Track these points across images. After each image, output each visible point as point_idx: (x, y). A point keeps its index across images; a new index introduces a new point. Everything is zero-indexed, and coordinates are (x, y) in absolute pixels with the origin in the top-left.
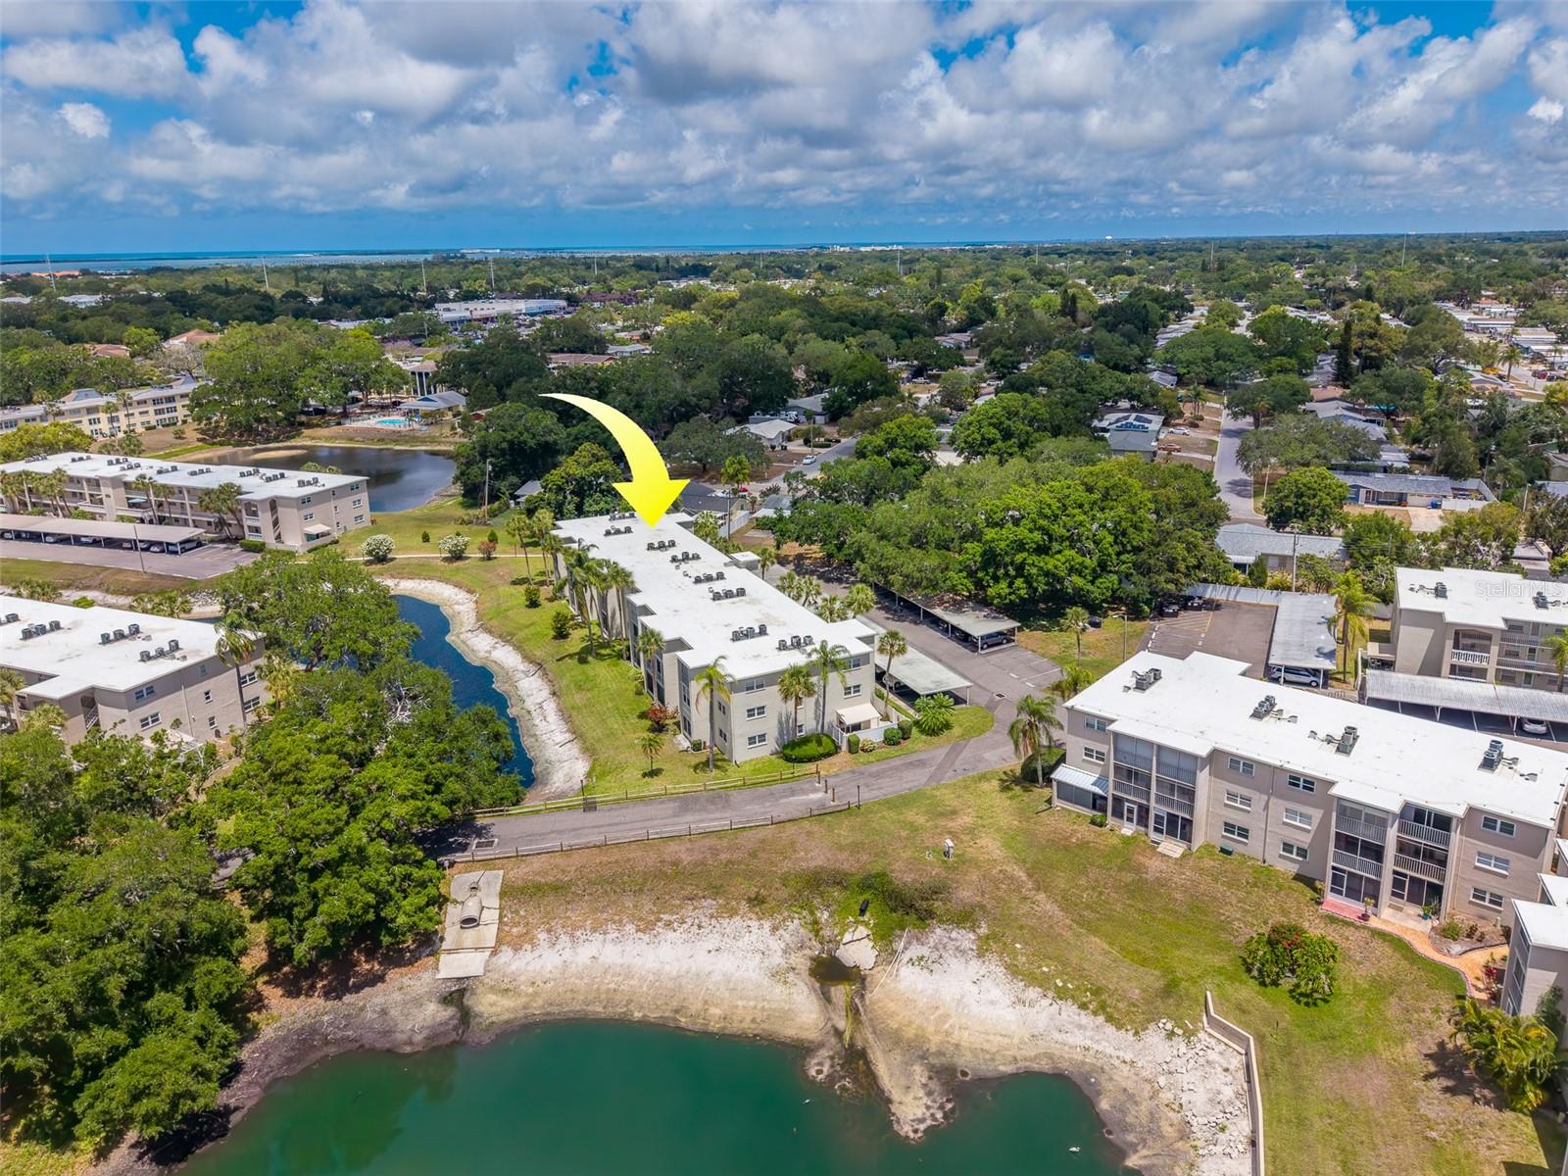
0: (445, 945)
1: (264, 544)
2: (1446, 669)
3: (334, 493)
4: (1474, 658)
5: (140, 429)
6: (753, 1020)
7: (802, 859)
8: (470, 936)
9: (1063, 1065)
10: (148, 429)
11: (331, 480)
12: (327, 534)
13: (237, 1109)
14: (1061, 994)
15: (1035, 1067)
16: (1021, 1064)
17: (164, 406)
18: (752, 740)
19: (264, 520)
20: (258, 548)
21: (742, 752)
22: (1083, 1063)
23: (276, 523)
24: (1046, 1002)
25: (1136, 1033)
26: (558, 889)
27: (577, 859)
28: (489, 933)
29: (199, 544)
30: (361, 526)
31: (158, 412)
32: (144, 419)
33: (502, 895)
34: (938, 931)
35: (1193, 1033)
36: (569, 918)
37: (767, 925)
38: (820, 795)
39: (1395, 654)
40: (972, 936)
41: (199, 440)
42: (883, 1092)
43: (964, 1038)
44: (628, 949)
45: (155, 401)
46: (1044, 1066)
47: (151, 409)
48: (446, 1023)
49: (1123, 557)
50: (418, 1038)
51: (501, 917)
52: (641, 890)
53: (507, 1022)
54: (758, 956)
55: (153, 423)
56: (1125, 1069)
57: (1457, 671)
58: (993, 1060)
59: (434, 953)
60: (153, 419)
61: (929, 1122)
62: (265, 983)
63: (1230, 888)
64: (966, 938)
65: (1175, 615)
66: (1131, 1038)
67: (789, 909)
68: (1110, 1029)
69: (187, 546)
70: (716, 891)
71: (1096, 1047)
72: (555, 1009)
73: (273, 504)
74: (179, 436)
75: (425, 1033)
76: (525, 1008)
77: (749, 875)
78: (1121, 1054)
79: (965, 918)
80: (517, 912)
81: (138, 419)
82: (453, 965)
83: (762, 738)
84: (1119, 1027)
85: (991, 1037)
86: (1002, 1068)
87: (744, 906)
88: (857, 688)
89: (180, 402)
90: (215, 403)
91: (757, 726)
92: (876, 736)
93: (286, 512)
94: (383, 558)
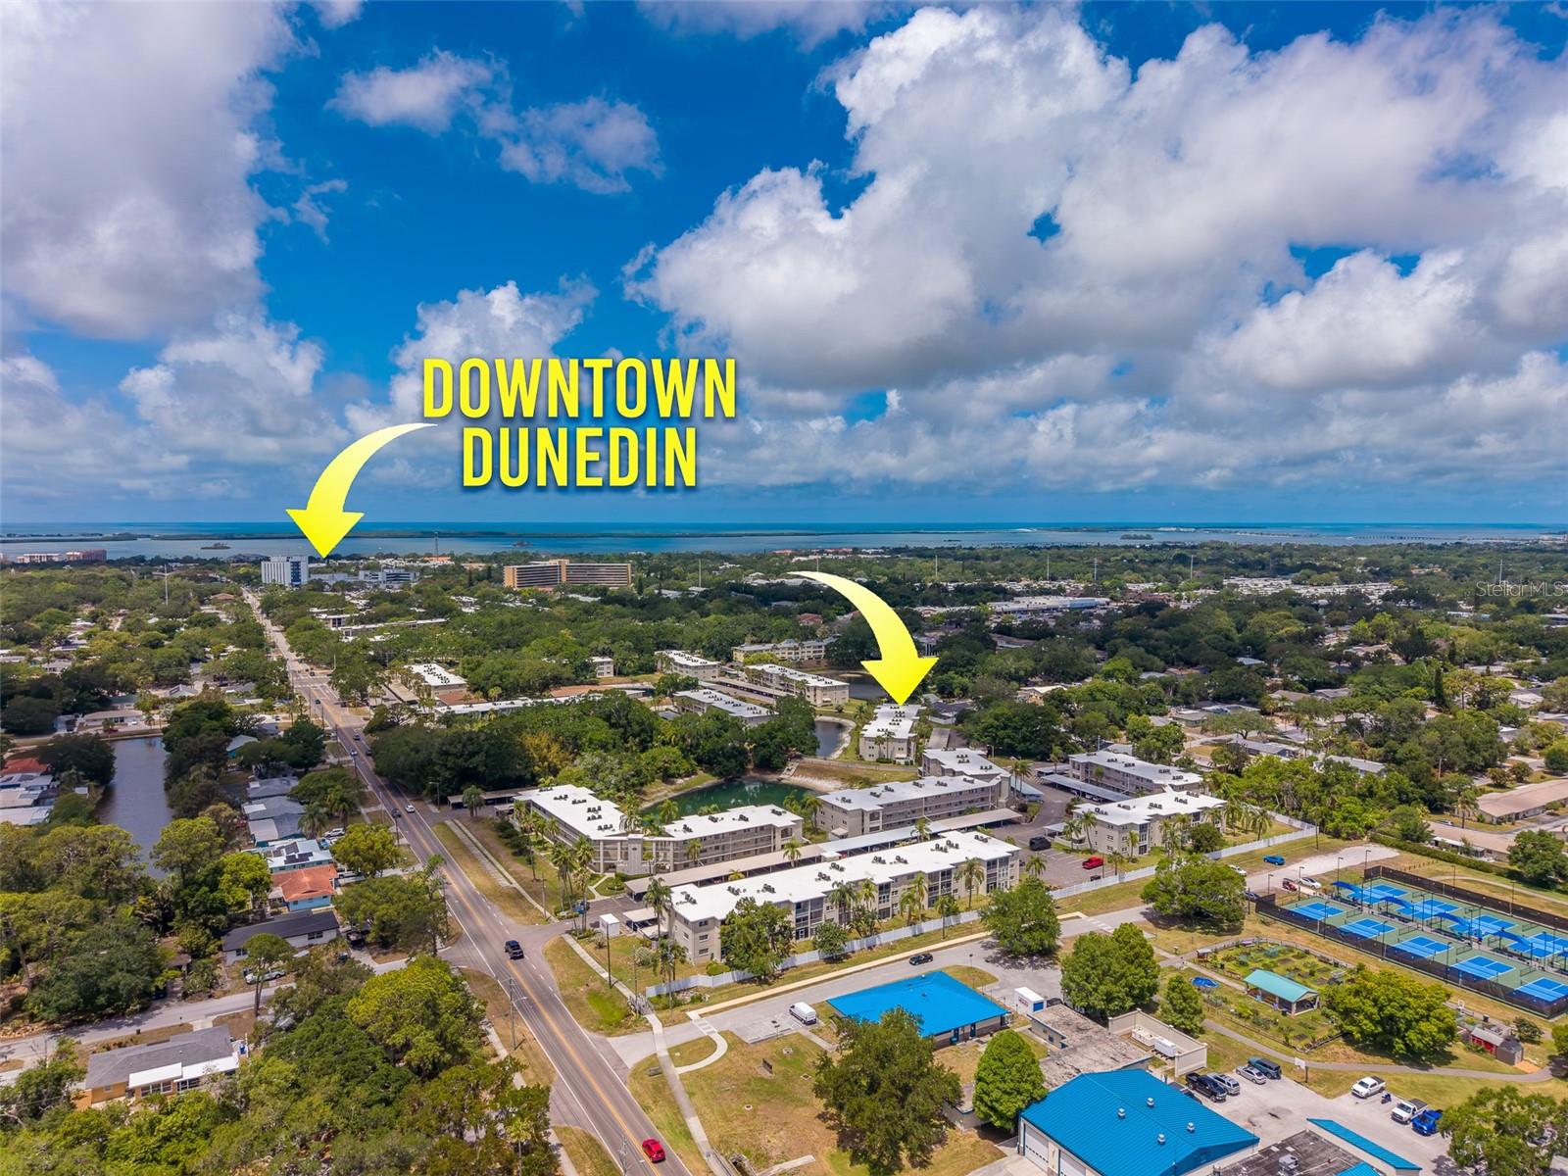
0: (785, 772)
3: (835, 688)
5: (806, 659)
10: (809, 659)
11: (835, 683)
12: (830, 700)
17: (818, 650)
18: (870, 754)
19: (810, 693)
21: (867, 757)
23: (815, 695)
28: (791, 773)
30: (845, 700)
31: (814, 652)
32: (808, 654)
33: (798, 768)
41: (825, 666)
45: (813, 647)
47: (812, 650)
51: (796, 770)
60: (812, 655)
73: (814, 689)
74: (819, 663)
81: (806, 654)
83: (873, 754)
88: (903, 749)
89: (823, 649)
90: (834, 650)
91: (871, 752)
92: (902, 762)
93: (818, 691)
94: (840, 711)
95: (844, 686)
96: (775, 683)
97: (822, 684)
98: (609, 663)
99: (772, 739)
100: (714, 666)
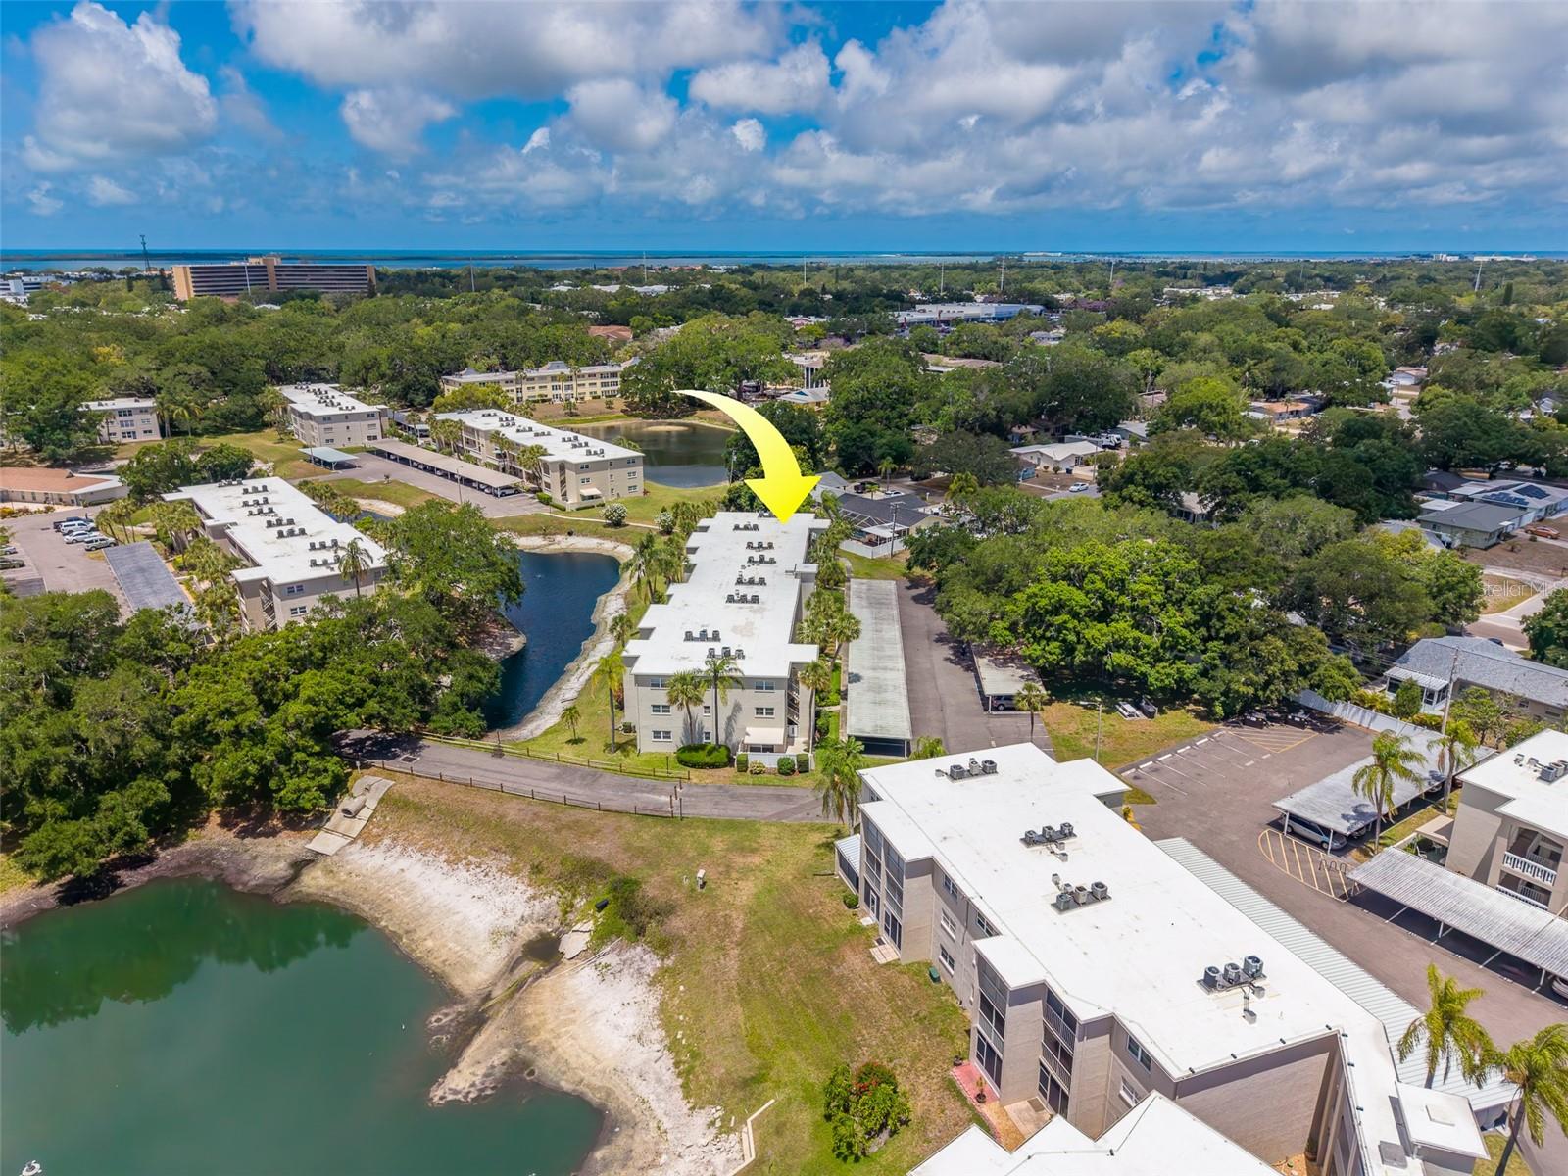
0: (328, 826)
1: (550, 498)
2: (1494, 876)
3: (612, 464)
4: (1536, 870)
5: (588, 397)
6: (444, 962)
7: (591, 848)
8: (347, 824)
9: (612, 1106)
10: (594, 398)
11: (613, 451)
12: (598, 497)
13: (125, 885)
14: (673, 1047)
15: (590, 1095)
16: (581, 1088)
17: (609, 380)
18: (657, 734)
19: (553, 478)
20: (547, 501)
21: (647, 744)
22: (628, 1112)
23: (563, 482)
24: (657, 1046)
25: (692, 1109)
26: (418, 808)
27: (445, 791)
28: (357, 826)
29: (517, 492)
30: (633, 495)
31: (604, 385)
32: (593, 389)
33: (382, 800)
34: (639, 949)
35: (730, 1131)
36: (412, 834)
37: (531, 891)
38: (665, 799)
39: (1449, 839)
40: (658, 964)
41: (622, 411)
42: (460, 1055)
43: (566, 1047)
44: (428, 872)
45: (602, 376)
46: (595, 1098)
47: (598, 382)
48: (276, 880)
49: (1210, 644)
50: (253, 883)
51: (372, 817)
52: (468, 830)
53: (308, 894)
54: (500, 913)
55: (599, 393)
56: (654, 1133)
57: (1509, 882)
58: (565, 1073)
59: (319, 828)
60: (599, 390)
61: (459, 1096)
62: (217, 812)
63: (894, 1012)
64: (652, 963)
65: (1259, 725)
66: (685, 1110)
67: (555, 885)
68: (679, 1094)
69: (507, 492)
70: (515, 850)
71: (653, 1105)
72: (342, 897)
73: (562, 467)
74: (609, 405)
75: (261, 881)
76: (328, 889)
77: (543, 846)
78: (665, 1119)
79: (663, 946)
80: (385, 817)
81: (587, 389)
82: (323, 842)
83: (668, 735)
84: (687, 1096)
85: (583, 1055)
86: (563, 1084)
87: (527, 871)
88: (770, 711)
89: (619, 380)
90: (638, 381)
91: (662, 722)
92: (770, 761)
93: (570, 475)
94: (618, 524)
95: (631, 461)
96: (487, 452)
97: (578, 456)
98: (143, 410)
99: (270, 708)
100: (371, 415)
